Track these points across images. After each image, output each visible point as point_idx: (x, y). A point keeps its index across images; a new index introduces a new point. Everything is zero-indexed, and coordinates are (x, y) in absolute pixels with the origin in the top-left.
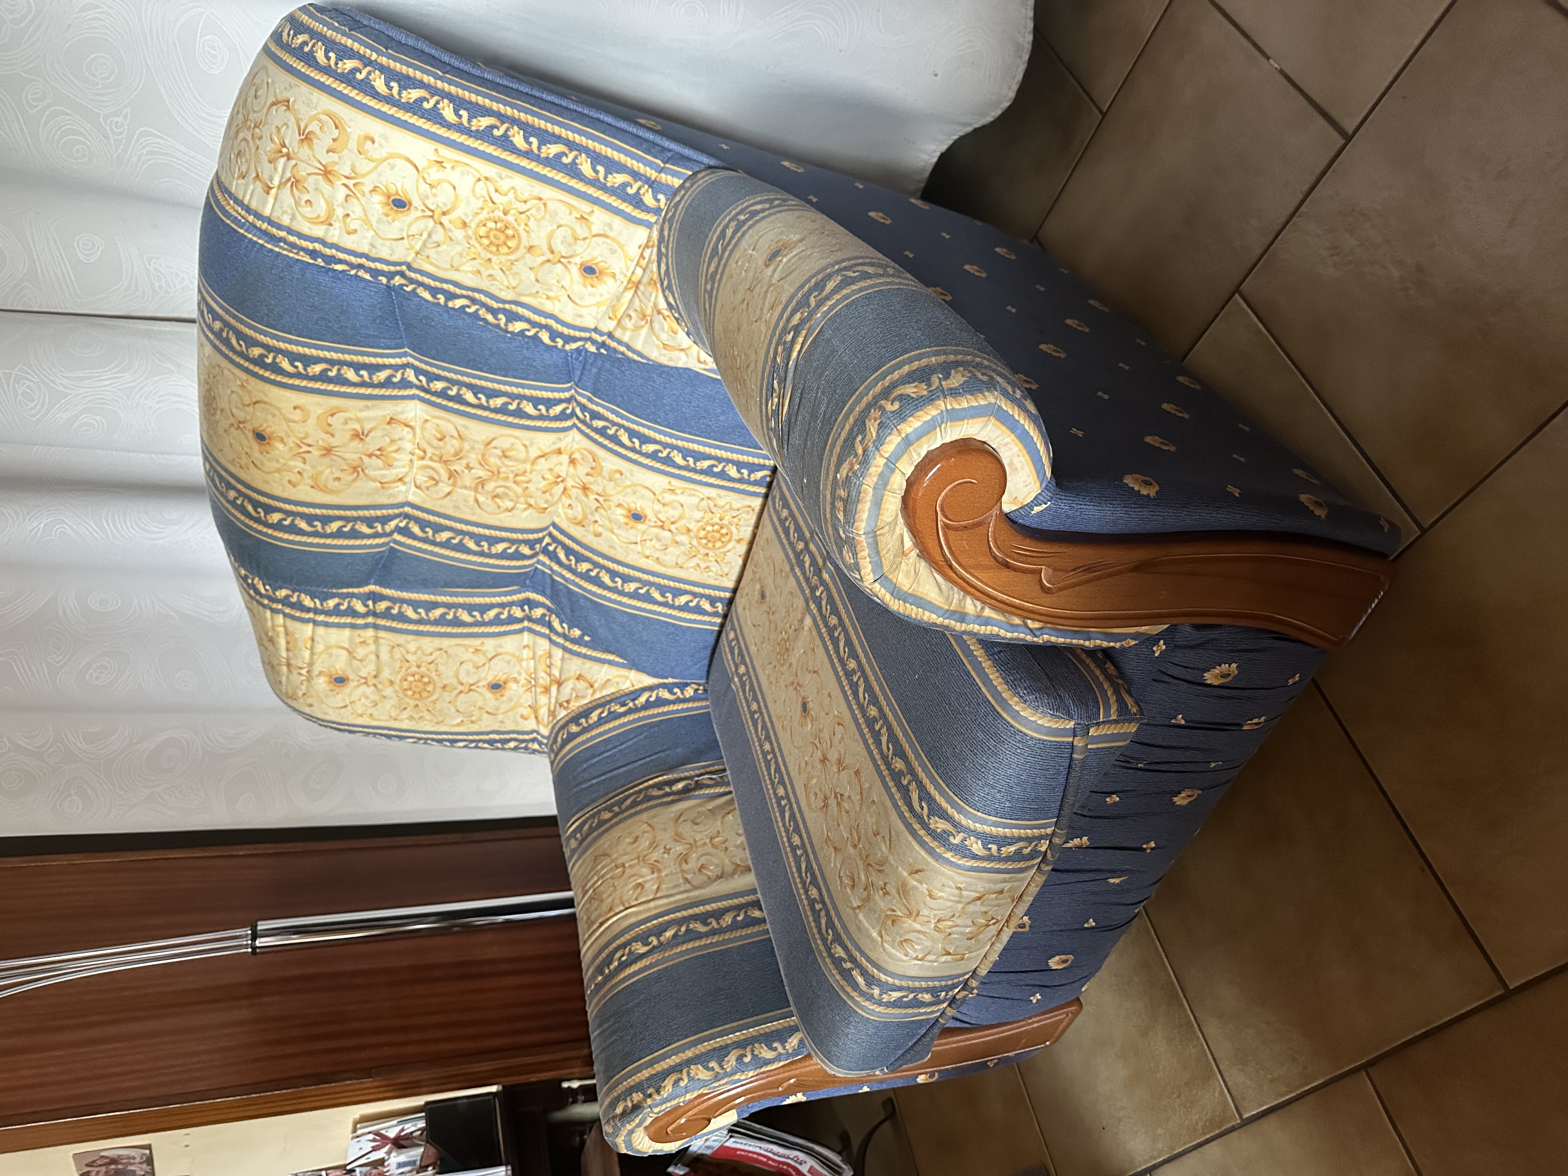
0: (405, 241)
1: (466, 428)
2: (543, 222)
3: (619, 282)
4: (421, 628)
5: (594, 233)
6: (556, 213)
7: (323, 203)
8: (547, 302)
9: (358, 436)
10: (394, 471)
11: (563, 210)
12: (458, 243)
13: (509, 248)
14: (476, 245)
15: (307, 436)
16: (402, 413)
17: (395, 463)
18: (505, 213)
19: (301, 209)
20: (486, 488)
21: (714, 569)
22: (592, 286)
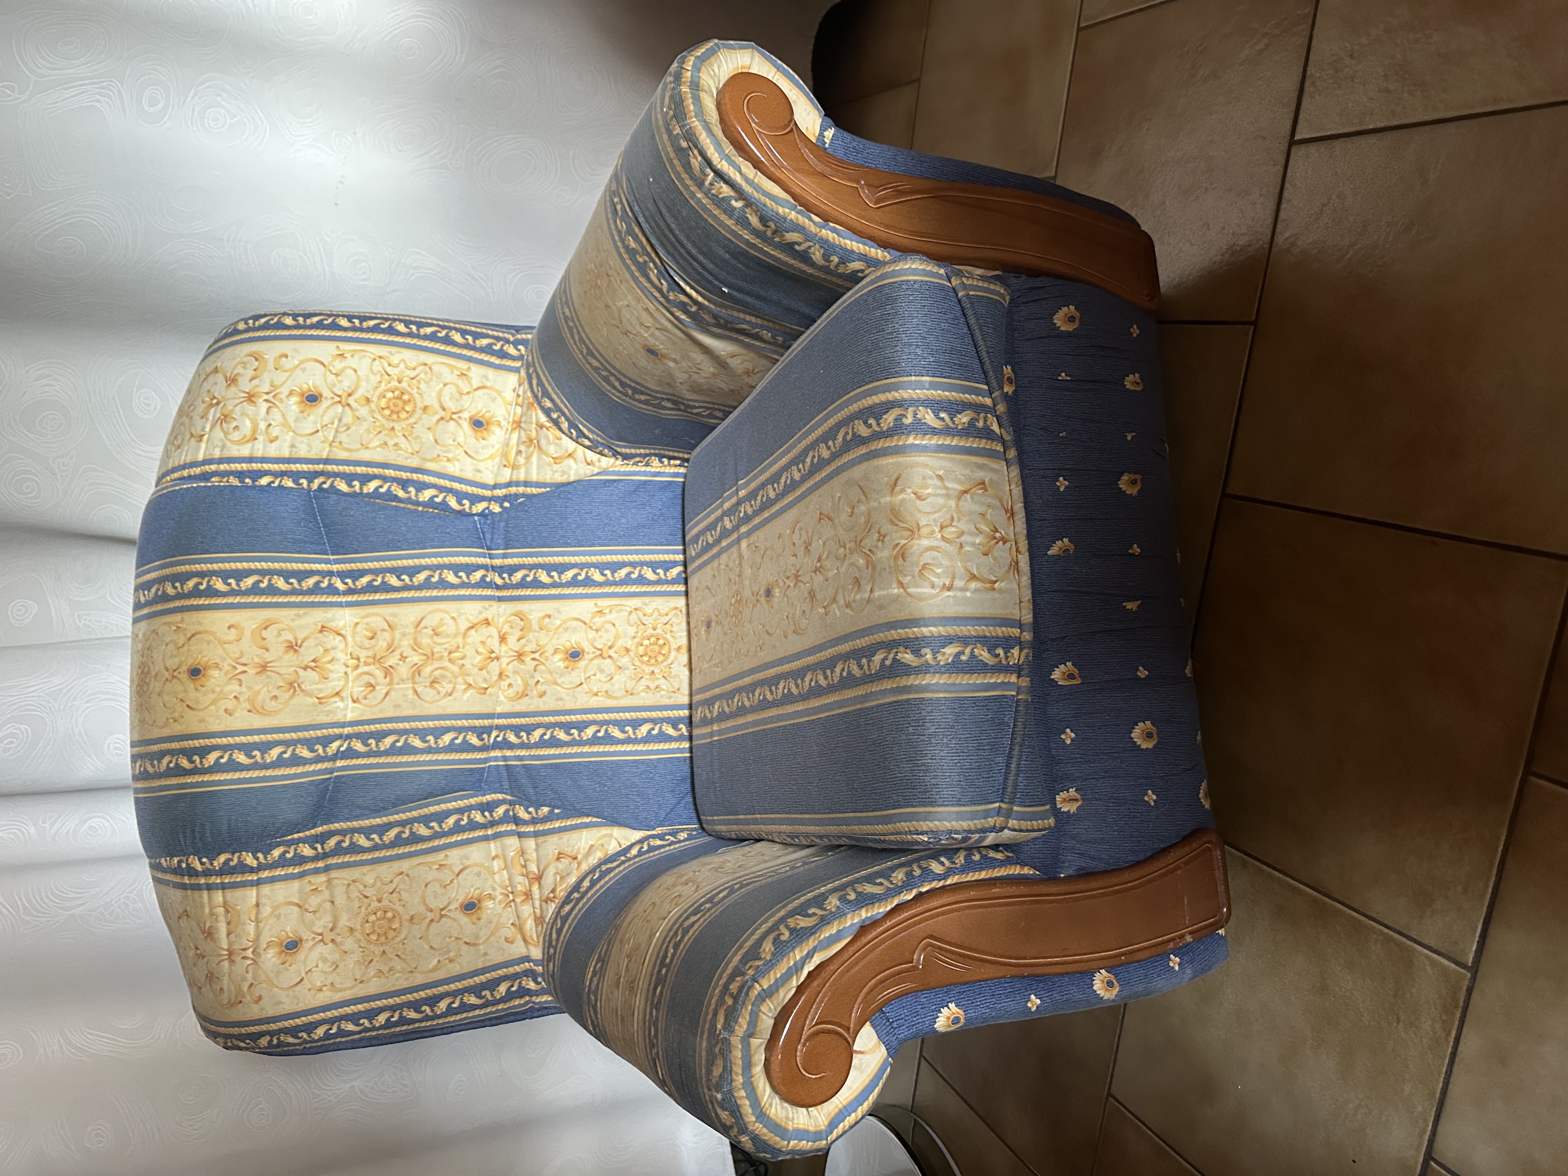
0: (320, 433)
1: (394, 615)
2: (432, 383)
3: (505, 430)
4: (377, 854)
5: (475, 387)
6: (441, 374)
7: (248, 423)
8: (449, 465)
9: (293, 647)
10: (329, 684)
11: (445, 371)
12: (365, 420)
13: (408, 412)
14: (380, 418)
15: (242, 654)
16: (333, 620)
17: (331, 676)
18: (400, 382)
19: (230, 437)
20: (423, 675)
21: (664, 687)
22: (484, 439)
